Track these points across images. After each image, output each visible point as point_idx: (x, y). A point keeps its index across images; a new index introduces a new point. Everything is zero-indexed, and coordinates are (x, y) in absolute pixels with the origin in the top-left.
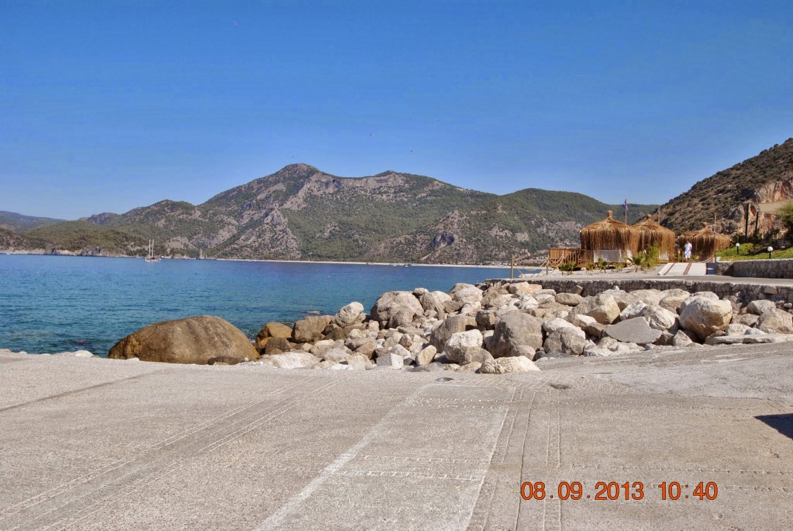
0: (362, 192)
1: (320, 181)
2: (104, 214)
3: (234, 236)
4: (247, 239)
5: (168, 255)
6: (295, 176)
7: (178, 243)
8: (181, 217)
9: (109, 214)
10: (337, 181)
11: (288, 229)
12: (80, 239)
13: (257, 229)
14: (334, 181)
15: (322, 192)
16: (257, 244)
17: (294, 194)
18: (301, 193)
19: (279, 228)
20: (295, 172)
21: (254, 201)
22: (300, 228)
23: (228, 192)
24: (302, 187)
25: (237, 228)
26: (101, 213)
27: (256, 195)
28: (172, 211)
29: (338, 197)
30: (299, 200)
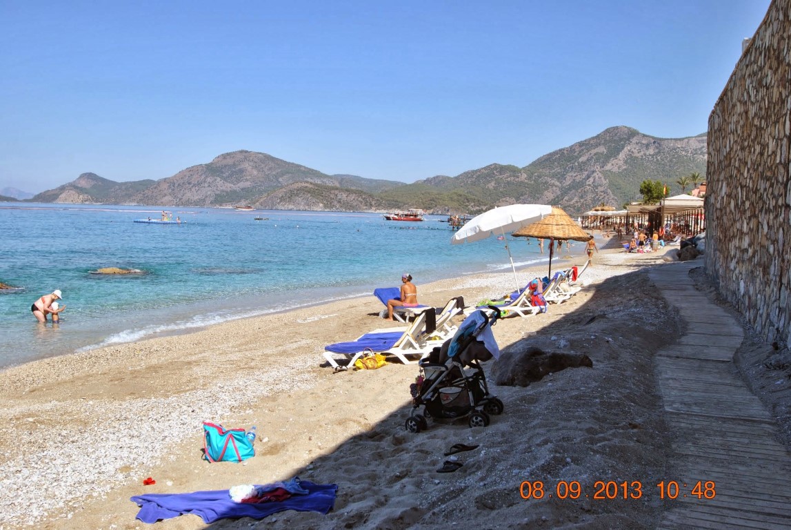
0: (684, 153)
1: (641, 143)
2: (437, 177)
3: (558, 197)
4: (570, 200)
6: (616, 138)
7: (507, 203)
8: (509, 179)
9: (443, 176)
10: (657, 142)
11: (609, 191)
12: (431, 200)
13: (580, 191)
14: (654, 142)
15: (642, 153)
16: (579, 204)
17: (615, 156)
18: (622, 156)
19: (601, 189)
20: (616, 135)
21: (576, 164)
22: (620, 189)
23: (551, 155)
24: (623, 149)
25: (561, 189)
26: (435, 176)
27: (577, 158)
28: (501, 174)
29: (659, 158)
30: (619, 162)
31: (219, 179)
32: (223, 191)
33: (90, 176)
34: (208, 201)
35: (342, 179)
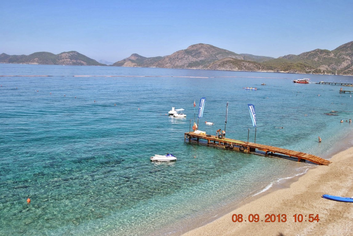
2: (289, 55)
3: (349, 65)
5: (322, 73)
7: (323, 68)
8: (325, 56)
9: (292, 55)
12: (288, 66)
23: (346, 44)
25: (351, 61)
28: (321, 54)
31: (190, 56)
32: (192, 61)
33: (136, 55)
34: (186, 66)
35: (244, 56)
